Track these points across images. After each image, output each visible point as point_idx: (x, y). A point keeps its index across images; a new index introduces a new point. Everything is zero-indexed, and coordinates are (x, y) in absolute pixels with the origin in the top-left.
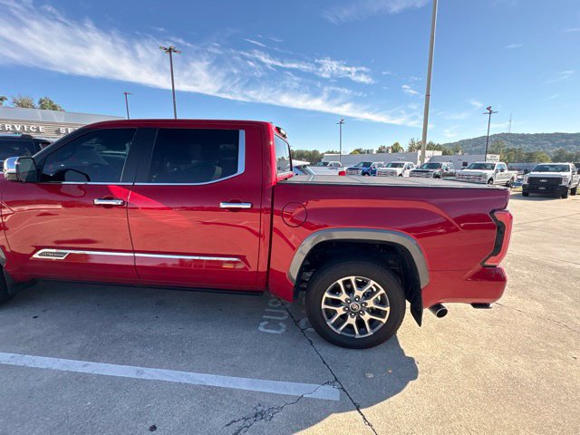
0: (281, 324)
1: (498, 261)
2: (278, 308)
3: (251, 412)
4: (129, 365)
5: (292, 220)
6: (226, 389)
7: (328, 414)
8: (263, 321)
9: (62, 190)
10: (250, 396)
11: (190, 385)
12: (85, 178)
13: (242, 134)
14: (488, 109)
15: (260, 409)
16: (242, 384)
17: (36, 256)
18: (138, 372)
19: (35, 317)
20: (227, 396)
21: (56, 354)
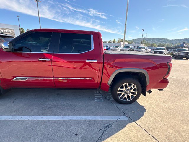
0: (101, 98)
1: (167, 77)
2: (98, 94)
3: (104, 126)
4: (58, 115)
5: (111, 66)
6: (94, 120)
7: (127, 124)
8: (95, 98)
9: (22, 55)
10: (102, 121)
11: (82, 120)
12: (29, 50)
13: (92, 36)
14: (143, 30)
15: (107, 125)
16: (98, 118)
17: (14, 80)
18: (62, 118)
19: (13, 102)
20: (95, 122)
21: (29, 114)
